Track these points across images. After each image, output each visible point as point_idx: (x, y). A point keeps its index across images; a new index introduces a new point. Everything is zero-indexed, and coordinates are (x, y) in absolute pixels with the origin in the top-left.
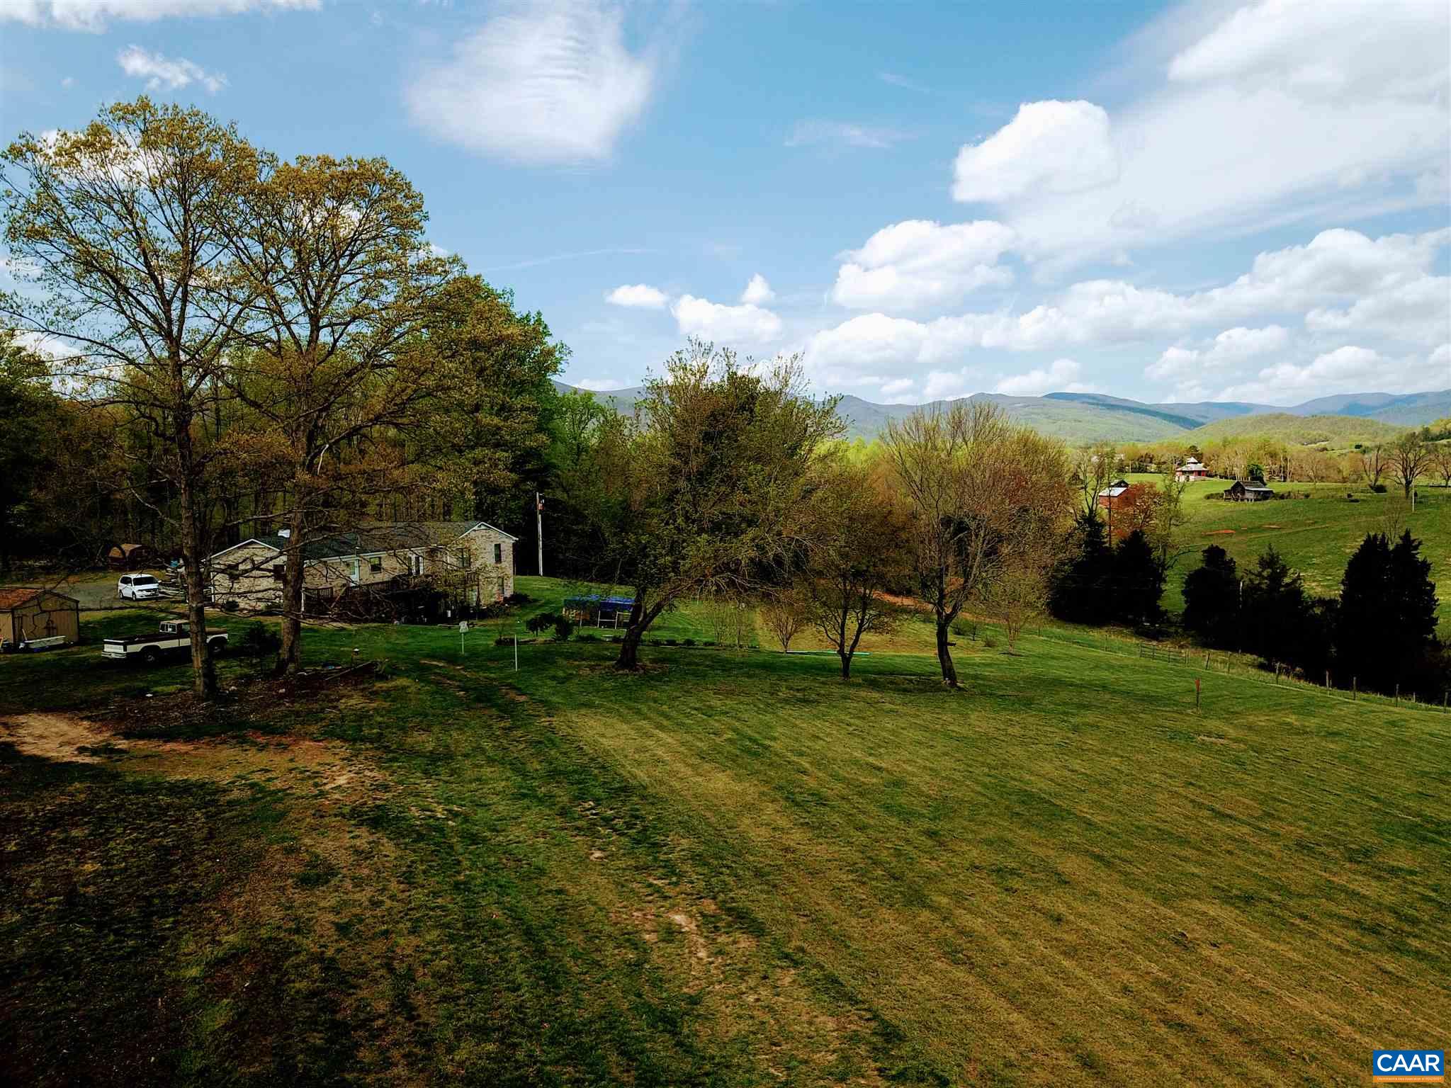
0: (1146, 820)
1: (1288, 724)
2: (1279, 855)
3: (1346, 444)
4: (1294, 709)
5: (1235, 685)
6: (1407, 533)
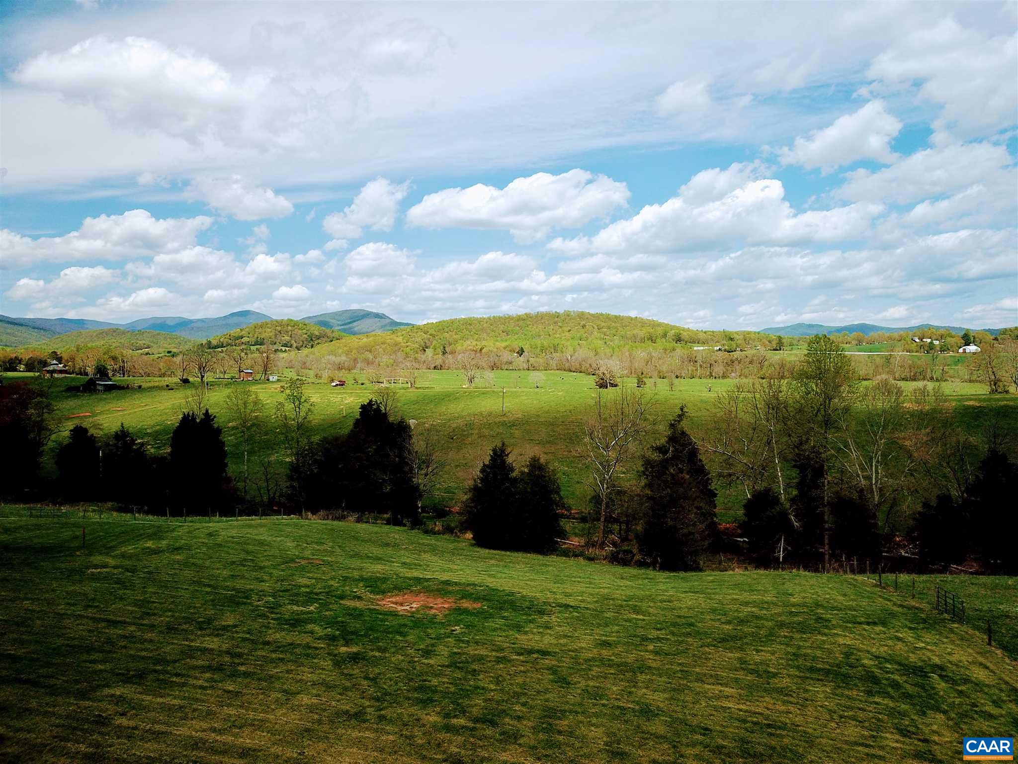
0: (59, 642)
1: (148, 548)
2: (157, 639)
3: (161, 350)
4: (150, 537)
5: (107, 527)
6: (207, 411)
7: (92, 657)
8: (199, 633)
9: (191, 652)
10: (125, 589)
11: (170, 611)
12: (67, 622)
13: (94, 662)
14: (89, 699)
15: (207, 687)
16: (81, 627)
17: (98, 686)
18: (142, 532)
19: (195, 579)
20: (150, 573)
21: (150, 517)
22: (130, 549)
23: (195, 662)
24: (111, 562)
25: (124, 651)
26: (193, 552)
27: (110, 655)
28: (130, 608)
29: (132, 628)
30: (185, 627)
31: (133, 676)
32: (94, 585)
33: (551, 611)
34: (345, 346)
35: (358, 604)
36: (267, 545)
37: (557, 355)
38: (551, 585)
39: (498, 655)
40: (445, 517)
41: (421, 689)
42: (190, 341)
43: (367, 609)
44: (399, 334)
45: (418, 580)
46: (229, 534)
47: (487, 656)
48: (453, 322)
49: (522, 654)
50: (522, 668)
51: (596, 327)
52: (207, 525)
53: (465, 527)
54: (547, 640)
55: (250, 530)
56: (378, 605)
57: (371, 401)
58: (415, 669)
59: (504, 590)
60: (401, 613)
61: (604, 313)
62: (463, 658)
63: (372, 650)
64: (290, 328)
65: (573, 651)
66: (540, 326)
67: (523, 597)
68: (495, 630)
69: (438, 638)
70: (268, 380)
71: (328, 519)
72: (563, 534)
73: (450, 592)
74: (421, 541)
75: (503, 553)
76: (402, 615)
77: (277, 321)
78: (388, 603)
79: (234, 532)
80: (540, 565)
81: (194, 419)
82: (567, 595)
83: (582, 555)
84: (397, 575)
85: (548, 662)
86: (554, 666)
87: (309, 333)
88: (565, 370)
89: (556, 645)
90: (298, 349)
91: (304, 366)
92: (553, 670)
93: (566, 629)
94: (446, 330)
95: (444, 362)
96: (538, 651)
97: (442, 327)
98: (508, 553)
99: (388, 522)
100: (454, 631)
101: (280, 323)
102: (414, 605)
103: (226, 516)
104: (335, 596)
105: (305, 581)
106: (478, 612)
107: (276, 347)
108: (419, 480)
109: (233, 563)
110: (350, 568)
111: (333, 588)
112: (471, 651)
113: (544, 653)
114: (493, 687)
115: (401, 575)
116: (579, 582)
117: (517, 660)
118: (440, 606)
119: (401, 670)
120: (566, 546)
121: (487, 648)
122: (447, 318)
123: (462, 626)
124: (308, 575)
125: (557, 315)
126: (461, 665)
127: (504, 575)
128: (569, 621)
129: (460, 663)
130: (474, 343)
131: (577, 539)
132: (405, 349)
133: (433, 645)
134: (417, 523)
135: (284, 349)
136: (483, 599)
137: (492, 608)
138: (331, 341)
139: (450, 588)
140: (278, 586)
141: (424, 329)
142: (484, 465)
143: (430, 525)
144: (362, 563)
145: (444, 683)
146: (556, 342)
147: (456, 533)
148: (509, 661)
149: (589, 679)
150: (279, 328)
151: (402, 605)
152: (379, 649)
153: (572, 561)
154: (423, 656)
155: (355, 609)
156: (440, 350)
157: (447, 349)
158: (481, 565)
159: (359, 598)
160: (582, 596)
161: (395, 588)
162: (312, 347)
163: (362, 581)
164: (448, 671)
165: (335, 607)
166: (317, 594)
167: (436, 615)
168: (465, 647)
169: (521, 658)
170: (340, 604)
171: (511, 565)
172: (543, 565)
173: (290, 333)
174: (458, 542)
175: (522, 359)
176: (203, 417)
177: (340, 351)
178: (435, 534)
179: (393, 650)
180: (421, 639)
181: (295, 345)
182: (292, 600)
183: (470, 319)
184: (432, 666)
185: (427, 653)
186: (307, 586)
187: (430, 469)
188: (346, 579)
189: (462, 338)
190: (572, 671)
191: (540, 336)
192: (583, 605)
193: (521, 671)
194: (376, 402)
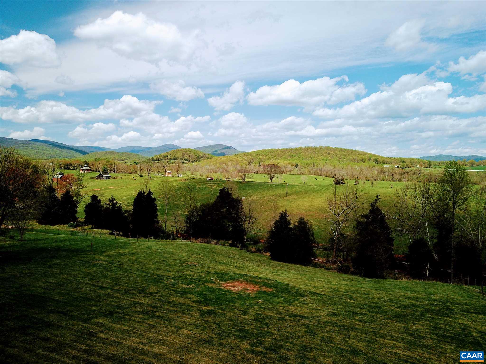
0: (77, 295)
1: (120, 253)
2: (120, 297)
3: (131, 161)
4: (121, 247)
5: (103, 241)
6: (150, 190)
7: (91, 303)
8: (139, 295)
9: (134, 304)
10: (108, 272)
11: (127, 283)
12: (82, 286)
13: (91, 305)
14: (88, 323)
15: (140, 322)
16: (87, 289)
17: (92, 317)
18: (118, 245)
19: (139, 269)
20: (120, 264)
21: (123, 238)
22: (111, 253)
23: (135, 309)
24: (103, 258)
25: (105, 301)
26: (140, 256)
27: (99, 303)
28: (109, 281)
29: (109, 291)
30: (132, 292)
31: (108, 314)
32: (94, 269)
33: (307, 295)
34: (214, 161)
35: (213, 286)
36: (174, 254)
37: (314, 168)
38: (307, 282)
39: (279, 316)
40: (257, 244)
41: (241, 331)
42: (144, 157)
43: (218, 288)
44: (239, 156)
45: (242, 275)
46: (157, 248)
47: (274, 316)
48: (264, 151)
49: (291, 317)
50: (291, 324)
51: (335, 154)
52: (147, 243)
53: (266, 250)
54: (304, 310)
55: (166, 247)
56: (223, 287)
57: (224, 187)
58: (238, 320)
59: (284, 283)
60: (233, 292)
61: (339, 147)
62: (262, 317)
63: (218, 309)
64: (189, 152)
65: (317, 317)
66: (307, 153)
67: (293, 287)
68: (278, 303)
69: (250, 305)
70: (178, 176)
71: (202, 242)
72: (315, 256)
73: (258, 282)
74: (245, 256)
75: (285, 264)
76: (233, 293)
77: (183, 149)
78: (228, 286)
79: (158, 247)
80: (303, 271)
81: (144, 193)
82: (316, 287)
83: (323, 267)
84: (233, 272)
85: (304, 321)
86: (307, 324)
87: (198, 155)
88: (318, 175)
89: (308, 313)
90: (193, 162)
91: (195, 170)
92: (307, 326)
93: (314, 305)
94: (261, 154)
95: (259, 170)
96: (300, 316)
97: (259, 153)
98: (287, 264)
99: (231, 245)
100: (258, 302)
101: (185, 150)
102: (240, 288)
103: (156, 239)
104: (202, 281)
105: (189, 273)
106: (271, 293)
107: (182, 161)
108: (246, 225)
109: (157, 262)
110: (210, 267)
111: (202, 277)
112: (267, 313)
113: (303, 317)
114: (276, 332)
115: (234, 272)
116: (321, 281)
117: (289, 320)
118: (252, 289)
119: (231, 320)
120: (316, 262)
121: (274, 312)
122: (261, 149)
123: (262, 300)
124: (191, 270)
125: (315, 148)
126: (261, 320)
127: (284, 275)
128: (316, 301)
129: (260, 319)
130: (274, 161)
131: (322, 259)
132: (241, 163)
133: (247, 309)
134: (244, 246)
135: (186, 162)
136: (273, 287)
137: (278, 292)
138: (208, 159)
139: (258, 280)
140: (177, 274)
141: (250, 154)
142: (276, 221)
143: (250, 247)
144: (216, 265)
145: (252, 328)
146: (314, 161)
147: (262, 253)
148: (285, 320)
149: (325, 332)
150: (184, 152)
151: (234, 287)
152: (222, 309)
153: (318, 270)
154: (242, 314)
155: (212, 288)
156: (257, 164)
157: (260, 164)
158: (273, 269)
159: (214, 283)
160: (323, 288)
161: (231, 279)
162: (199, 161)
163: (216, 274)
164: (254, 323)
165: (202, 286)
166: (194, 279)
167: (250, 294)
168: (263, 311)
169: (291, 318)
170: (205, 285)
171: (288, 270)
172: (304, 271)
173: (189, 155)
174: (263, 257)
175: (297, 169)
176: (148, 193)
177: (212, 164)
178: (252, 252)
179: (228, 310)
180: (242, 305)
181: (191, 160)
182: (183, 282)
183: (272, 149)
184: (247, 319)
185: (245, 313)
186: (190, 275)
187: (251, 221)
188: (208, 272)
189: (268, 159)
190: (316, 327)
191: (306, 158)
192: (323, 293)
193: (290, 325)
194: (227, 188)
